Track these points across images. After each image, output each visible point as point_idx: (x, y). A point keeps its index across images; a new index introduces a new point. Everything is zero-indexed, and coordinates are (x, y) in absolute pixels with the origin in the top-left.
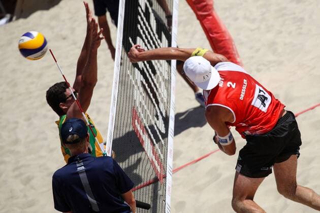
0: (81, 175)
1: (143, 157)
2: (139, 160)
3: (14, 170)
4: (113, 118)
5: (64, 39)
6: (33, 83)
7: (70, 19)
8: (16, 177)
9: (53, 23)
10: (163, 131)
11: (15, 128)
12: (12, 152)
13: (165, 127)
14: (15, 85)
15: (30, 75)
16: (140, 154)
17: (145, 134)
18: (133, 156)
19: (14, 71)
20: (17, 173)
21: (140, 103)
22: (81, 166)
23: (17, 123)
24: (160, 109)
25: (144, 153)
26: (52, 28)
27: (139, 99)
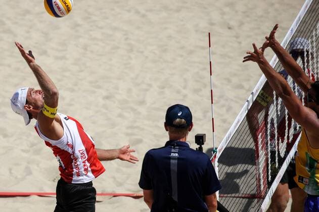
0: (172, 161)
1: (251, 171)
2: (246, 172)
3: (128, 128)
4: (238, 122)
5: (229, 28)
6: (182, 56)
7: (244, 12)
8: (127, 134)
9: (227, 9)
10: (282, 155)
11: (147, 90)
12: (133, 110)
13: (285, 152)
14: (165, 51)
15: (182, 48)
16: (250, 166)
17: (263, 149)
18: (243, 165)
19: (170, 37)
20: (129, 131)
21: (272, 120)
22: (175, 153)
23: (150, 85)
24: (288, 134)
25: (254, 167)
26: (223, 14)
27: (273, 115)
